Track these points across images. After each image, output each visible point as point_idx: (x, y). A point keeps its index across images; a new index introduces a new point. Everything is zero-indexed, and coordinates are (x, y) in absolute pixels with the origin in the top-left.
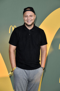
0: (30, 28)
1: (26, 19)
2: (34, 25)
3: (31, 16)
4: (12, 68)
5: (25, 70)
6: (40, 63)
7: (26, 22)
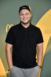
0: (26, 27)
1: (22, 17)
2: (30, 23)
3: (27, 14)
4: (9, 67)
5: (22, 69)
6: (37, 61)
7: (22, 20)
